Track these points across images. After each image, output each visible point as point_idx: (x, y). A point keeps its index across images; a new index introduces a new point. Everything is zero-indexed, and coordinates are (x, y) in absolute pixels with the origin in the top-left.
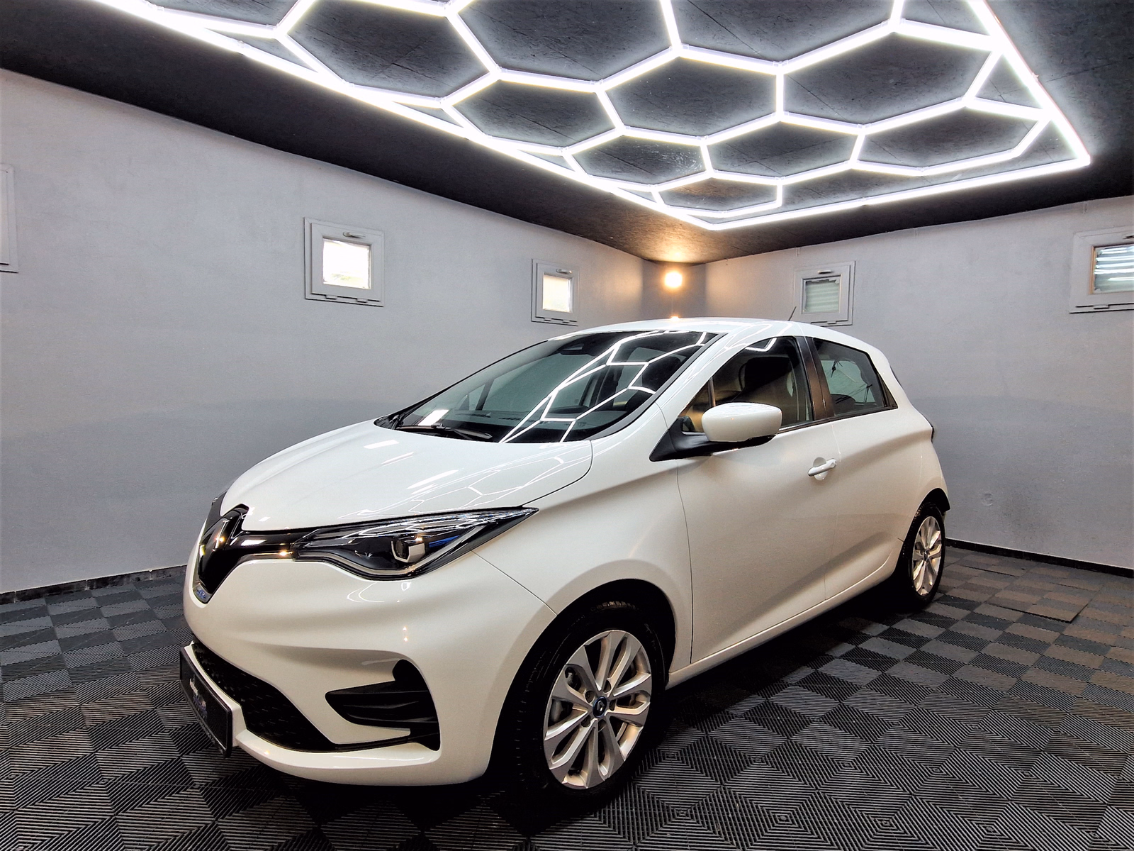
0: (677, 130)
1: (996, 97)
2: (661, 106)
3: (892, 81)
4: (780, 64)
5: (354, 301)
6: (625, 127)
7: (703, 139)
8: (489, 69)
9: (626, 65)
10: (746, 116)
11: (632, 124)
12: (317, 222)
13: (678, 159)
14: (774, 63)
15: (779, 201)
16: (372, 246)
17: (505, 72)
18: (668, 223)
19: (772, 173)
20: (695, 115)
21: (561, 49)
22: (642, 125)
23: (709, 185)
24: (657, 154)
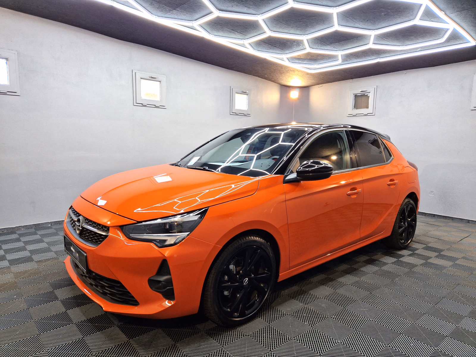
0: (293, 33)
1: (428, 20)
2: (285, 23)
3: (383, 14)
4: (335, 8)
5: (154, 106)
6: (271, 32)
7: (304, 36)
8: (213, 11)
9: (270, 9)
10: (322, 27)
11: (274, 30)
12: (138, 72)
13: (294, 44)
14: (332, 8)
15: (340, 61)
16: (161, 82)
17: (220, 13)
18: (292, 70)
19: (336, 49)
20: (300, 27)
21: (243, 4)
22: (278, 31)
23: (309, 54)
24: (285, 42)
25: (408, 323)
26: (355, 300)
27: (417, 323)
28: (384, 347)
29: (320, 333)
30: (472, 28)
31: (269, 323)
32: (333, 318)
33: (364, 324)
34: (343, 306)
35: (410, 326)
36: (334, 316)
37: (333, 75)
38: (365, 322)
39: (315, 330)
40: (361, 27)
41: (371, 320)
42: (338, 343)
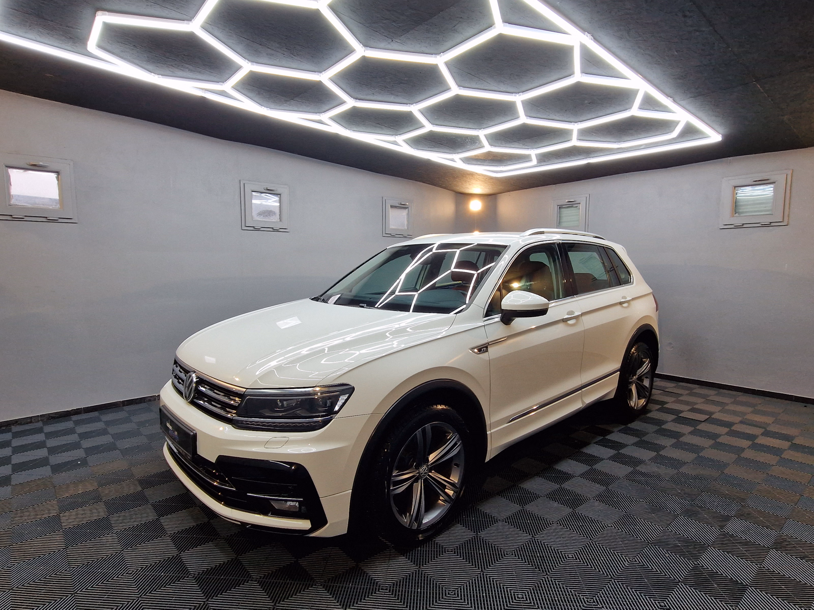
0: (464, 126)
1: (652, 109)
2: (452, 115)
3: (586, 102)
4: (517, 95)
5: (271, 230)
6: (432, 126)
7: (480, 131)
8: (346, 100)
9: (427, 97)
10: (504, 120)
11: (436, 124)
12: (248, 182)
13: (467, 140)
14: (514, 94)
15: (534, 161)
16: (281, 195)
17: (356, 102)
19: (527, 147)
20: (473, 119)
21: (389, 91)
22: (442, 124)
23: (489, 154)
24: (454, 139)
25: (624, 560)
26: (550, 523)
27: (637, 559)
28: (585, 603)
29: (493, 581)
30: (714, 118)
31: (420, 567)
32: (515, 555)
33: (560, 564)
34: (532, 534)
35: (626, 565)
36: (517, 551)
37: (528, 180)
38: (562, 561)
39: (486, 578)
40: (558, 118)
41: (569, 556)
42: (518, 598)
